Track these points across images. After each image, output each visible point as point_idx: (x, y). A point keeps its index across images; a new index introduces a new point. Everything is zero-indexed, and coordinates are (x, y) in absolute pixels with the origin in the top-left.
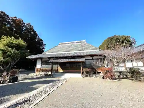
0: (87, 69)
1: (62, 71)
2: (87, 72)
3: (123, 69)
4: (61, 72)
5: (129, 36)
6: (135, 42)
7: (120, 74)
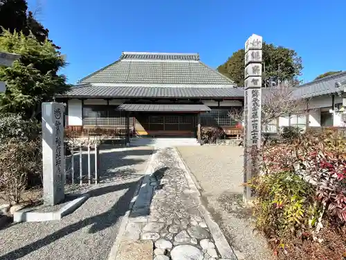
0: (211, 129)
1: (146, 133)
2: (210, 134)
3: (273, 129)
4: (143, 136)
5: (292, 51)
6: (300, 67)
7: (267, 139)
